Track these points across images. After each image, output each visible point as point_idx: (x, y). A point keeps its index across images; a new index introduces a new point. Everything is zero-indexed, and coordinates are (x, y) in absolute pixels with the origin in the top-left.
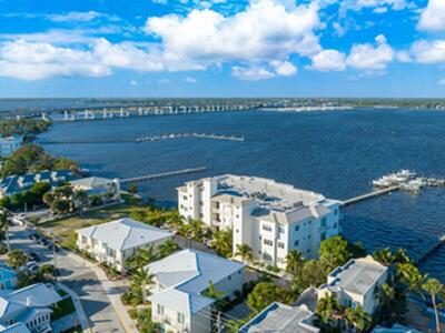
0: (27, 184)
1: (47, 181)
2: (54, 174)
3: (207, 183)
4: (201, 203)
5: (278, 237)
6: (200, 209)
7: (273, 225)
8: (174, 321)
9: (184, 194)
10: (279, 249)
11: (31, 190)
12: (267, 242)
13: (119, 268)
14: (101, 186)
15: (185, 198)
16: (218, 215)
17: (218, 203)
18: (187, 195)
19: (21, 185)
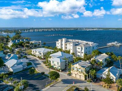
0: (18, 42)
1: (23, 41)
2: (25, 40)
3: (64, 40)
4: (62, 45)
5: (81, 51)
6: (62, 46)
7: (80, 48)
8: (56, 65)
9: (58, 43)
10: (82, 54)
11: (19, 43)
12: (79, 52)
13: (42, 57)
14: (36, 42)
15: (58, 44)
16: (66, 47)
17: (66, 44)
18: (59, 43)
19: (17, 42)
